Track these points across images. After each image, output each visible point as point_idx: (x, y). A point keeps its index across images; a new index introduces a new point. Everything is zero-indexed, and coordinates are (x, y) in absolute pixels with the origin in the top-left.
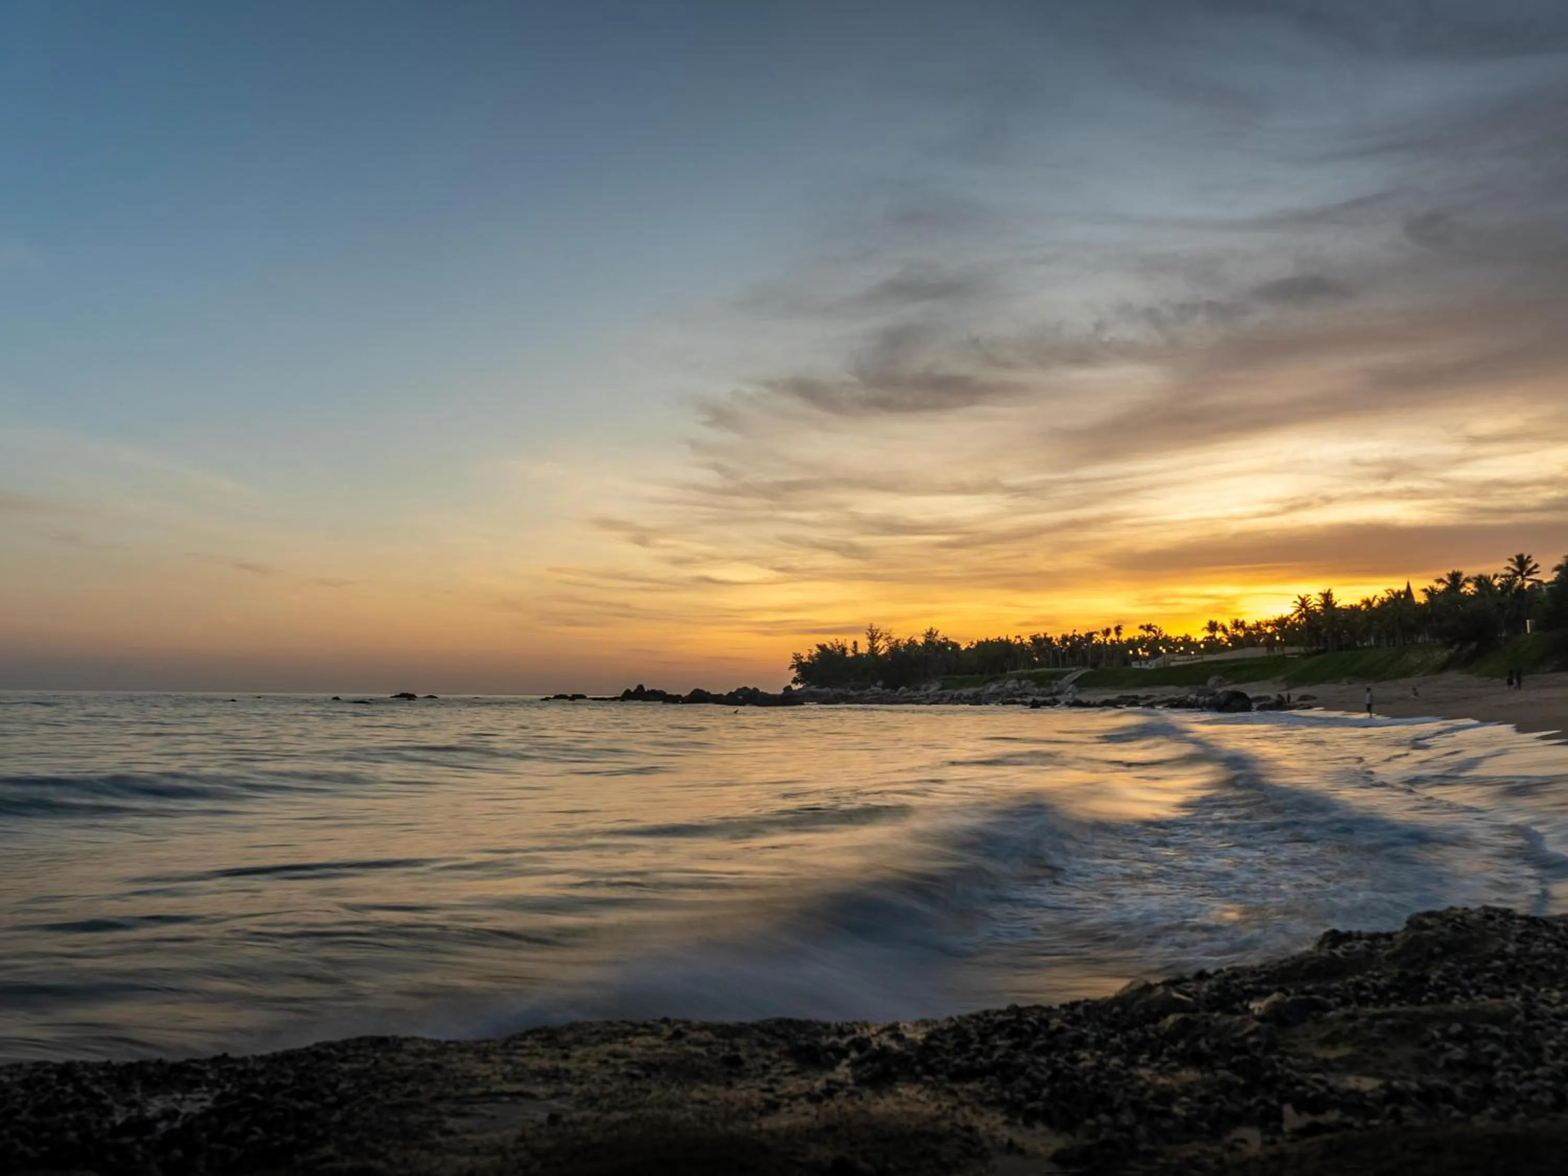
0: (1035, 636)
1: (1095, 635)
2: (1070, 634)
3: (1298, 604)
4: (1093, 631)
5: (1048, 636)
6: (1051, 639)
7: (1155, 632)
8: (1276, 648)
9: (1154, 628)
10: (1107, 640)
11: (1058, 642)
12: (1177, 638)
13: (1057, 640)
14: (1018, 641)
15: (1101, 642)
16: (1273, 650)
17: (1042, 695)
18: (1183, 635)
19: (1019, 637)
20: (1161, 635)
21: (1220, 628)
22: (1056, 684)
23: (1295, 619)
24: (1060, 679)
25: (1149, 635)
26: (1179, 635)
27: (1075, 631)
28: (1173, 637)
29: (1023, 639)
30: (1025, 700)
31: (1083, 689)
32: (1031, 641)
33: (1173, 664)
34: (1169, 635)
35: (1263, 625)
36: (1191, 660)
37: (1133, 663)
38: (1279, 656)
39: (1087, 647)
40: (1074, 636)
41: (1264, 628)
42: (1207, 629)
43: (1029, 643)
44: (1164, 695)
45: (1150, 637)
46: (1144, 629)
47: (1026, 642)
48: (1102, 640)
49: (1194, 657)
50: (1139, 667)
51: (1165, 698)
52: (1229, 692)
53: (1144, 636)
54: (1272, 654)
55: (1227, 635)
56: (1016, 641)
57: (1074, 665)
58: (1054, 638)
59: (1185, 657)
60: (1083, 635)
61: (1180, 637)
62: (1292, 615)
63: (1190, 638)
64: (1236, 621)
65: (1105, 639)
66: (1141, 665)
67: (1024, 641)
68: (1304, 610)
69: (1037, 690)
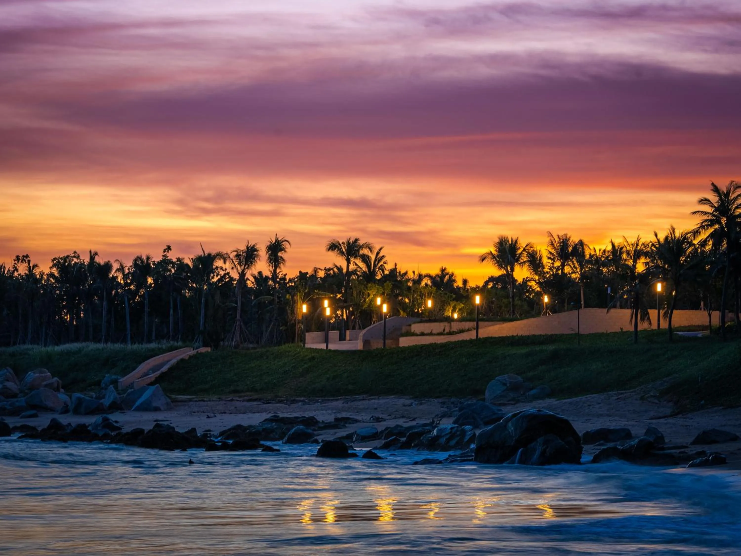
0: (65, 258)
1: (219, 263)
2: (157, 258)
3: (713, 206)
4: (214, 253)
5: (100, 260)
6: (108, 267)
7: (365, 259)
8: (653, 313)
9: (365, 251)
10: (248, 275)
11: (125, 277)
12: (421, 277)
13: (121, 269)
14: (22, 269)
15: (232, 279)
16: (645, 316)
17: (77, 412)
18: (435, 271)
19: (25, 258)
20: (382, 268)
21: (524, 258)
22: (115, 382)
23: (704, 243)
24: (125, 372)
25: (352, 267)
26: (424, 272)
27: (169, 248)
28: (411, 275)
29: (35, 266)
30: (31, 422)
31: (181, 397)
32: (55, 271)
33: (404, 342)
34: (402, 269)
35: (628, 253)
36: (451, 333)
37: (309, 336)
38: (659, 332)
39: (198, 292)
40: (165, 262)
41: (630, 263)
42: (494, 257)
43: (51, 275)
44: (378, 420)
45: (354, 272)
46: (342, 253)
47: (42, 274)
48: (235, 275)
49: (455, 327)
50: (323, 346)
51: (381, 427)
52: (533, 417)
53: (340, 269)
54: (643, 326)
55: (541, 274)
56: (16, 270)
57: (160, 337)
58: (116, 266)
59: (437, 327)
60: (188, 261)
61: (429, 276)
62: (696, 233)
63: (452, 280)
64: (564, 242)
65: (242, 274)
66: (326, 341)
67: (37, 271)
68: (724, 220)
69: (63, 396)
